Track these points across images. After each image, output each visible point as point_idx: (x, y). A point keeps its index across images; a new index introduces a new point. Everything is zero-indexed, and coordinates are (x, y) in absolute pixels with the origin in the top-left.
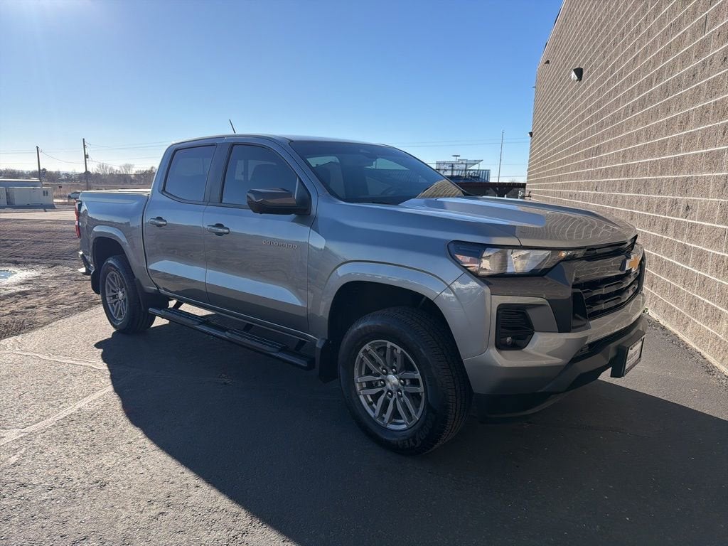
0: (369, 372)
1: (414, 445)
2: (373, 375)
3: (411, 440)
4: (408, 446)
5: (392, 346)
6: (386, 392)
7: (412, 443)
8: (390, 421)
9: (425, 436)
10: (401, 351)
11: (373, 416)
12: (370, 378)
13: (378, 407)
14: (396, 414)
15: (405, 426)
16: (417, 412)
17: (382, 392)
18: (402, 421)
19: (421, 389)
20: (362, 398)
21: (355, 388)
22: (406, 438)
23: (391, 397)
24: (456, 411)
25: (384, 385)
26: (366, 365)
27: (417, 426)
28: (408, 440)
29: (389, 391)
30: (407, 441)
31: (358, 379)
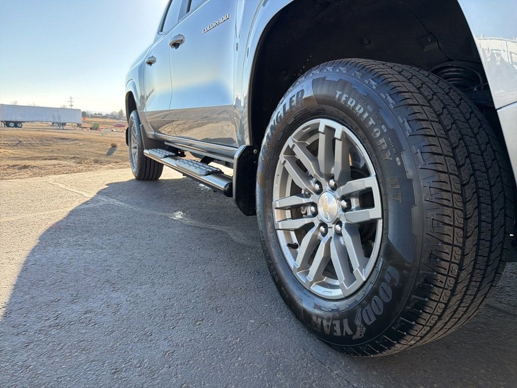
0: (296, 191)
1: (350, 332)
2: (301, 196)
3: (346, 321)
4: (338, 333)
5: (327, 127)
6: (317, 225)
7: (347, 329)
8: (316, 279)
9: (373, 319)
10: (344, 133)
11: (292, 267)
12: (296, 200)
13: (302, 250)
14: (328, 269)
15: (337, 293)
16: (363, 266)
17: (311, 225)
18: (337, 283)
19: (375, 212)
20: (281, 234)
21: (272, 218)
22: (337, 315)
23: (324, 235)
24: (461, 269)
25: (315, 214)
26: (293, 182)
27: (360, 295)
28: (341, 319)
29: (323, 224)
30: (337, 323)
31: (277, 201)
